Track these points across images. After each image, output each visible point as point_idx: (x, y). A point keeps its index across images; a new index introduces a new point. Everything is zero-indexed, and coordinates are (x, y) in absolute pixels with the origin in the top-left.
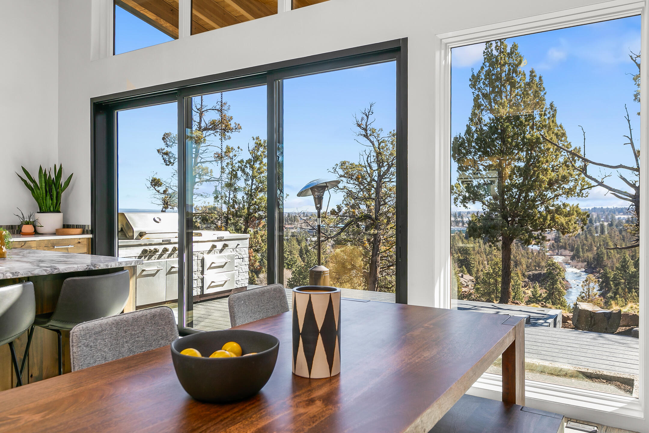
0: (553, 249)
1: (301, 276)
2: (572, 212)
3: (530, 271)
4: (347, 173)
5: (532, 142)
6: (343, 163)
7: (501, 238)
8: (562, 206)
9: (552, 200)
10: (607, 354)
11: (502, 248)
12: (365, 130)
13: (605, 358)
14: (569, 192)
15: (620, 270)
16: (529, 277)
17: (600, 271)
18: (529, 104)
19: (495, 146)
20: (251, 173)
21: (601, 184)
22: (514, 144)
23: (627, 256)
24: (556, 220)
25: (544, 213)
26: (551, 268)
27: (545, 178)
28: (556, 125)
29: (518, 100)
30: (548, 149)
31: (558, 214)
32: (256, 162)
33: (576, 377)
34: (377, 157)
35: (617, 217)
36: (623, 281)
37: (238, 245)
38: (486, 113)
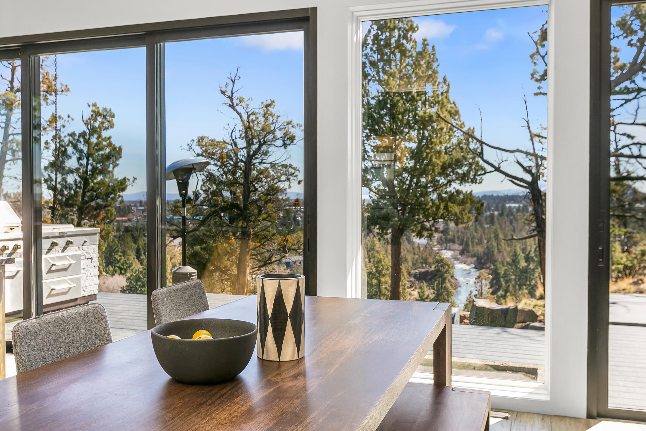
0: (441, 242)
1: (139, 283)
2: (465, 200)
3: (416, 269)
4: (206, 151)
5: (425, 120)
6: (201, 139)
7: (390, 231)
8: (455, 193)
9: (444, 187)
10: (511, 347)
11: (392, 241)
12: (231, 98)
13: (508, 351)
14: (463, 178)
15: (511, 265)
16: (415, 276)
17: (490, 266)
18: (421, 77)
19: (384, 123)
20: (85, 149)
21: (498, 169)
22: (405, 122)
23: (518, 249)
24: (450, 209)
25: (437, 202)
26: (440, 265)
27: (438, 162)
28: (449, 102)
29: (409, 71)
30: (442, 129)
31: (452, 203)
32: (93, 135)
33: (486, 369)
34: (246, 132)
35: (507, 205)
36: (513, 277)
37: (85, 241)
38: (374, 84)
